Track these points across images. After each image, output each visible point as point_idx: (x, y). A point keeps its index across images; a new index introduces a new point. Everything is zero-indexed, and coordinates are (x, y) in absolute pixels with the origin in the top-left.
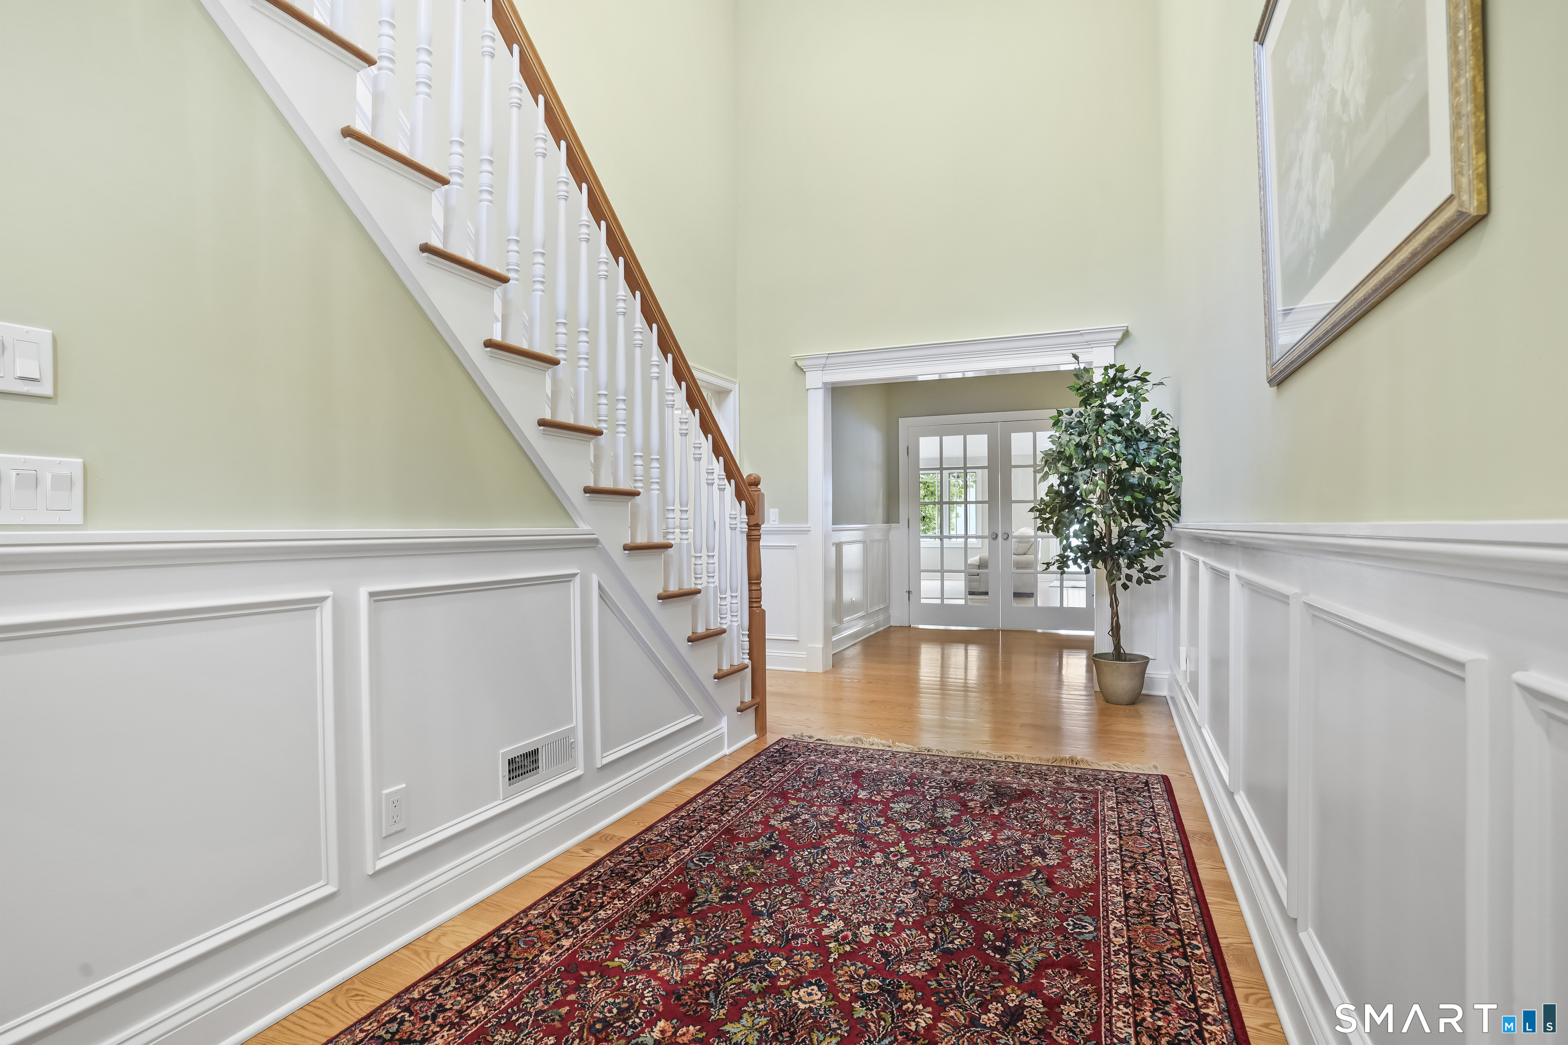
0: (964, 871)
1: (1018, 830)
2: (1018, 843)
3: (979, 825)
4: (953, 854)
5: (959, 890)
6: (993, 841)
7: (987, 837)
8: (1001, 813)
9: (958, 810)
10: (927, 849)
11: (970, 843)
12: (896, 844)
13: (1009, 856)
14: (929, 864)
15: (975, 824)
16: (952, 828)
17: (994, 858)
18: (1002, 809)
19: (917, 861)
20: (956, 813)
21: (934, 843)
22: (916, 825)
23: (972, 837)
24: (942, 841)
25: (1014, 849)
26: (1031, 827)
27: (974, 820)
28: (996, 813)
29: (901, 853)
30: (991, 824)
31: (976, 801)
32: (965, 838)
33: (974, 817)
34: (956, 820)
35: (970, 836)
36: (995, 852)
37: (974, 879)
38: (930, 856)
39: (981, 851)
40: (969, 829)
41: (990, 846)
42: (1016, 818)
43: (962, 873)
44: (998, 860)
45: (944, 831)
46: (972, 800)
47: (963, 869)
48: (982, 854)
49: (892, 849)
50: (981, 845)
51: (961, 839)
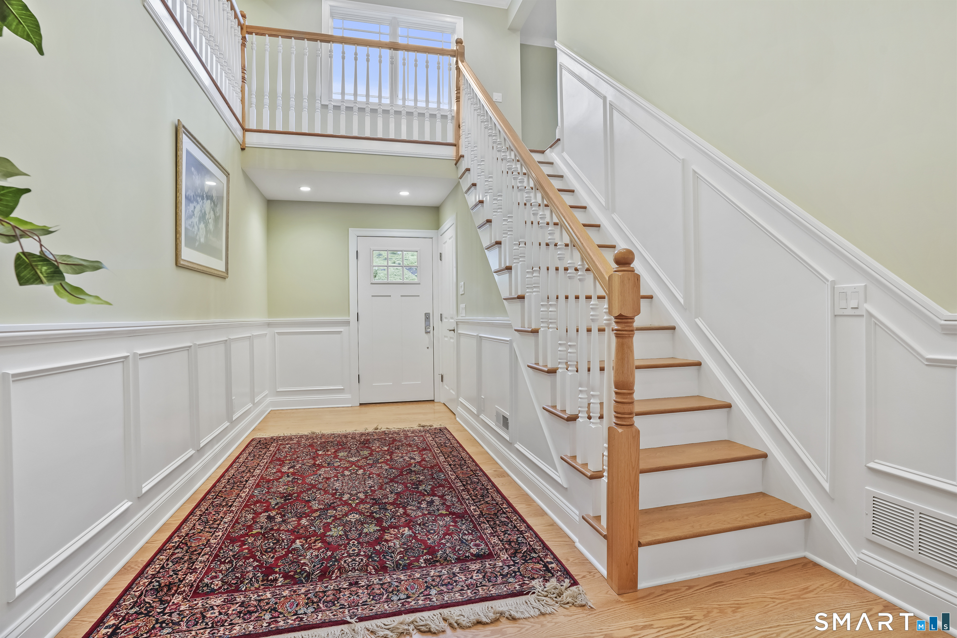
0: (314, 500)
1: (283, 530)
2: (284, 521)
3: (310, 528)
4: (322, 507)
5: (315, 492)
6: (300, 518)
7: (304, 521)
8: (294, 542)
9: (327, 536)
10: (338, 506)
11: (314, 515)
12: (357, 504)
13: (290, 512)
14: (333, 499)
15: (313, 528)
16: (328, 521)
17: (299, 509)
18: (294, 546)
19: (341, 499)
20: (328, 534)
21: (336, 510)
22: (352, 517)
23: (313, 518)
24: (331, 512)
25: (286, 517)
26: (273, 535)
27: (314, 531)
28: (298, 541)
29: (351, 500)
30: (301, 531)
31: (315, 549)
32: (317, 517)
33: (315, 534)
34: (327, 527)
35: (315, 519)
36: (298, 512)
37: (309, 497)
38: (335, 502)
39: (306, 511)
40: (316, 523)
41: (301, 515)
42: (283, 540)
43: (315, 498)
44: (296, 509)
45: (332, 518)
46: (319, 549)
47: (315, 501)
48: (306, 510)
49: (357, 501)
50: (307, 515)
51: (320, 515)
